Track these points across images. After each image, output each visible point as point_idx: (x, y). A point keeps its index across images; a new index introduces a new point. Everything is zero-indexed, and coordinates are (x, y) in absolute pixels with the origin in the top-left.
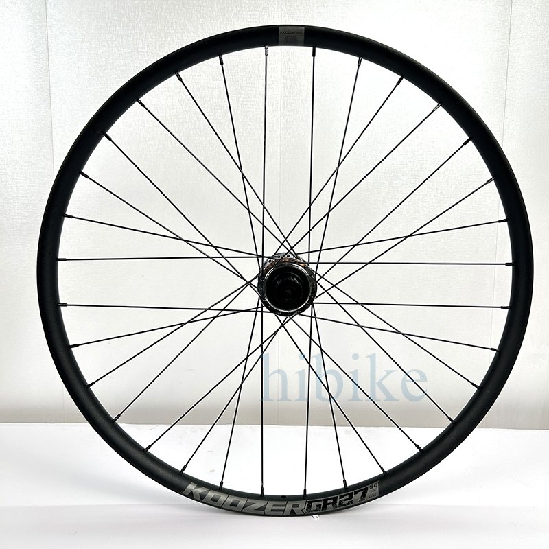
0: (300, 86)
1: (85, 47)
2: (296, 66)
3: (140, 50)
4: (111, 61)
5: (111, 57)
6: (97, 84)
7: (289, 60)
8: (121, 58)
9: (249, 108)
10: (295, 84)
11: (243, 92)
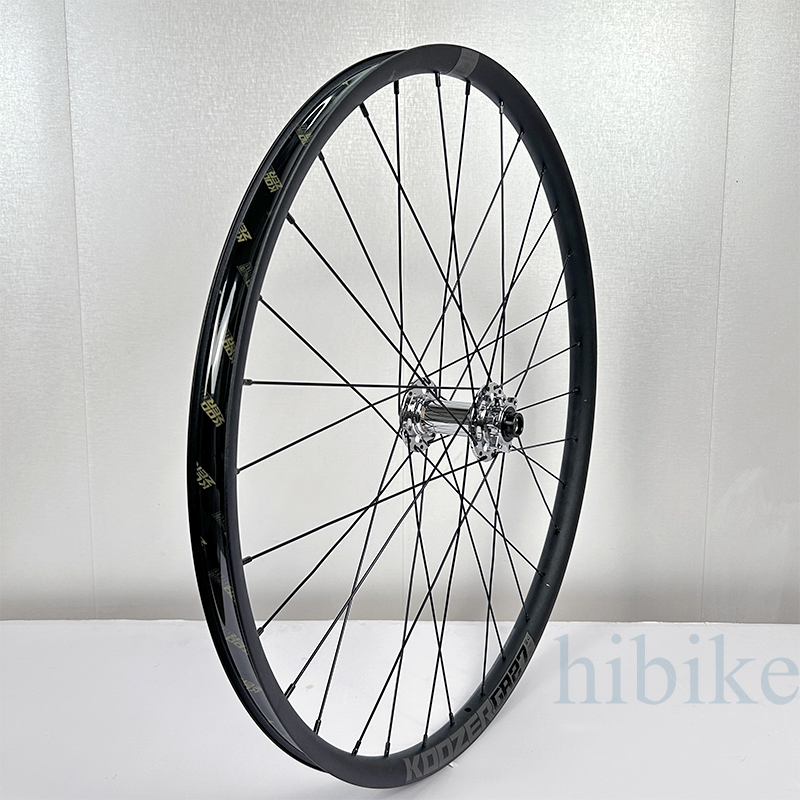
0: (432, 132)
1: (122, 78)
2: (426, 104)
3: (200, 81)
4: (159, 97)
5: (160, 93)
6: (139, 131)
7: (416, 95)
8: (174, 93)
9: (358, 164)
10: (425, 129)
11: (350, 142)
